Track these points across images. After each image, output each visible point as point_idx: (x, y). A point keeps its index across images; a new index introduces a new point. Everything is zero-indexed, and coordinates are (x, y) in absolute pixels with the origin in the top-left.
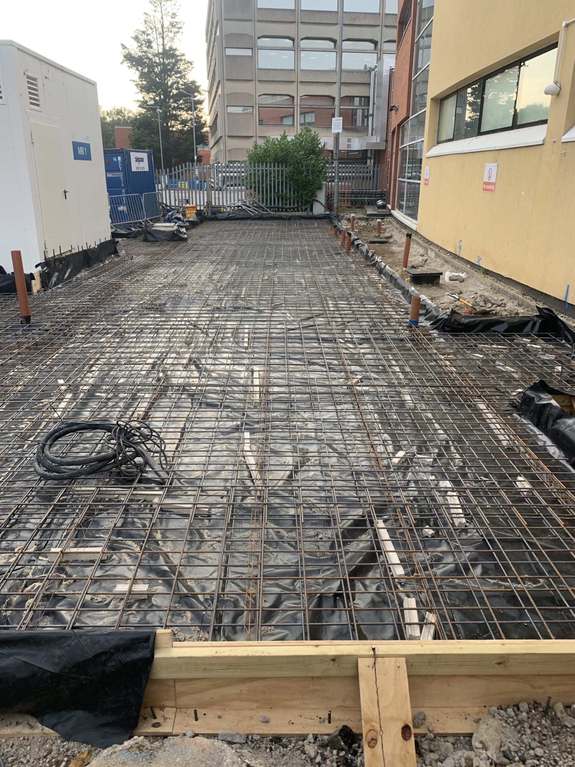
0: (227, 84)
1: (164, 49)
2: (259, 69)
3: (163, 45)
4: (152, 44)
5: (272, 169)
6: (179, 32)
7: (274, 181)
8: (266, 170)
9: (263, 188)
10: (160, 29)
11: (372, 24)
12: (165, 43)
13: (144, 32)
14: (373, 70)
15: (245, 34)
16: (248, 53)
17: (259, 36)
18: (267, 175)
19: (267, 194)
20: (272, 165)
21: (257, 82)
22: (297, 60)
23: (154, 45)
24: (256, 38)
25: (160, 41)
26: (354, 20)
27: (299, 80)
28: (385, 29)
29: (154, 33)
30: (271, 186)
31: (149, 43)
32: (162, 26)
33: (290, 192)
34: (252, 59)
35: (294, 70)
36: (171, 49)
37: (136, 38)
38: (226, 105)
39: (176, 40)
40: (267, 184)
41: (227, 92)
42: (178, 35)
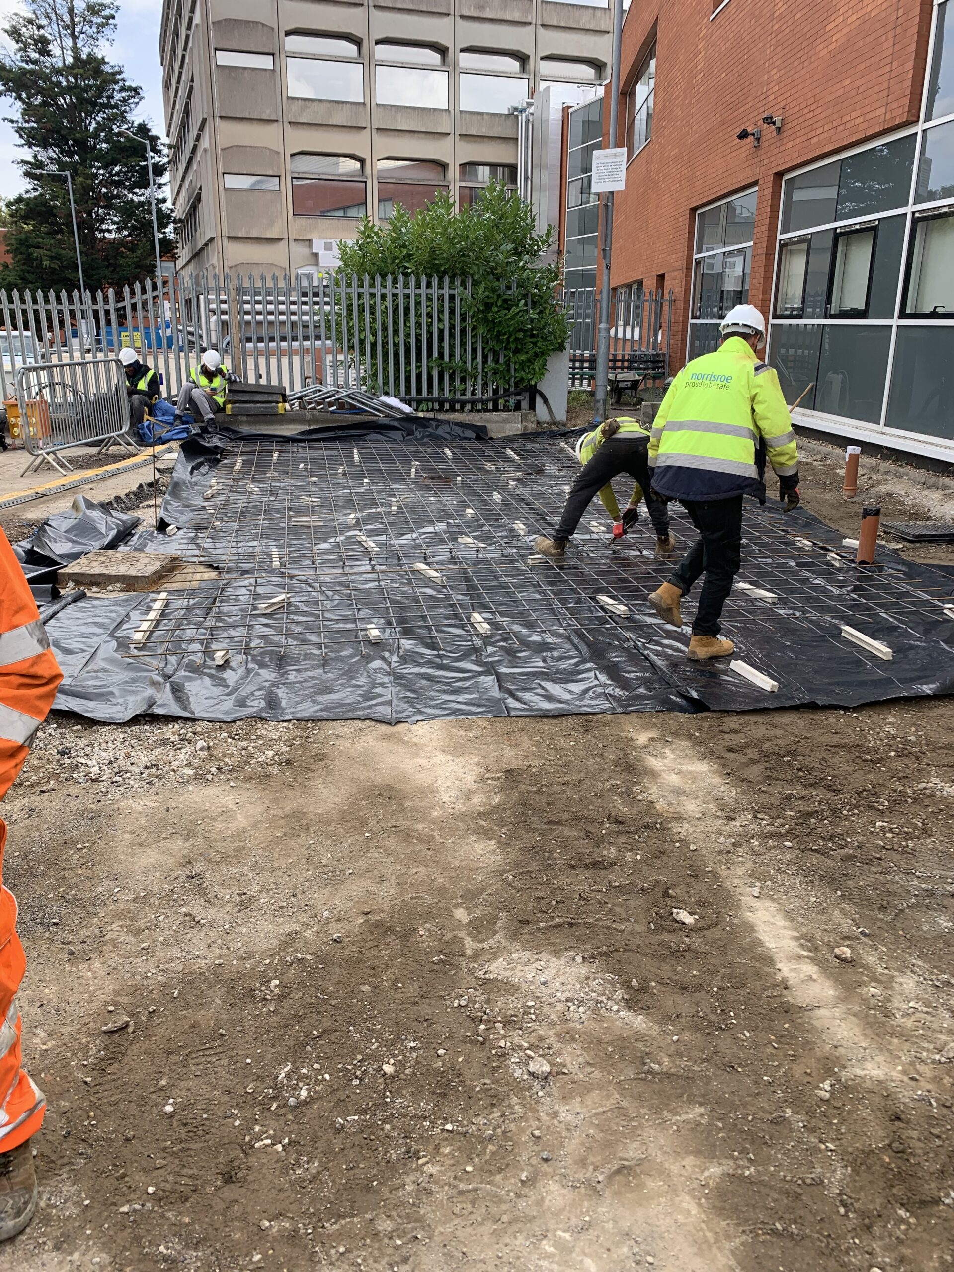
0: (222, 126)
1: (77, 58)
2: (288, 98)
3: (75, 49)
4: (51, 47)
5: (423, 291)
6: (108, 24)
7: (429, 325)
8: (407, 296)
9: (396, 345)
10: (67, 18)
11: (517, 19)
12: (79, 45)
13: (31, 22)
14: (522, 111)
15: (257, 23)
16: (266, 62)
17: (288, 28)
18: (407, 309)
19: (408, 363)
20: (424, 280)
21: (287, 126)
22: (369, 83)
23: (54, 48)
24: (282, 34)
25: (69, 42)
26: (483, 8)
27: (375, 126)
28: (541, 30)
29: (55, 26)
30: (418, 341)
31: (42, 45)
32: (71, 11)
33: (474, 358)
34: (275, 76)
35: (364, 104)
36: (91, 58)
37: (14, 33)
38: (221, 171)
39: (102, 42)
40: (408, 335)
41: (222, 143)
42: (107, 31)
